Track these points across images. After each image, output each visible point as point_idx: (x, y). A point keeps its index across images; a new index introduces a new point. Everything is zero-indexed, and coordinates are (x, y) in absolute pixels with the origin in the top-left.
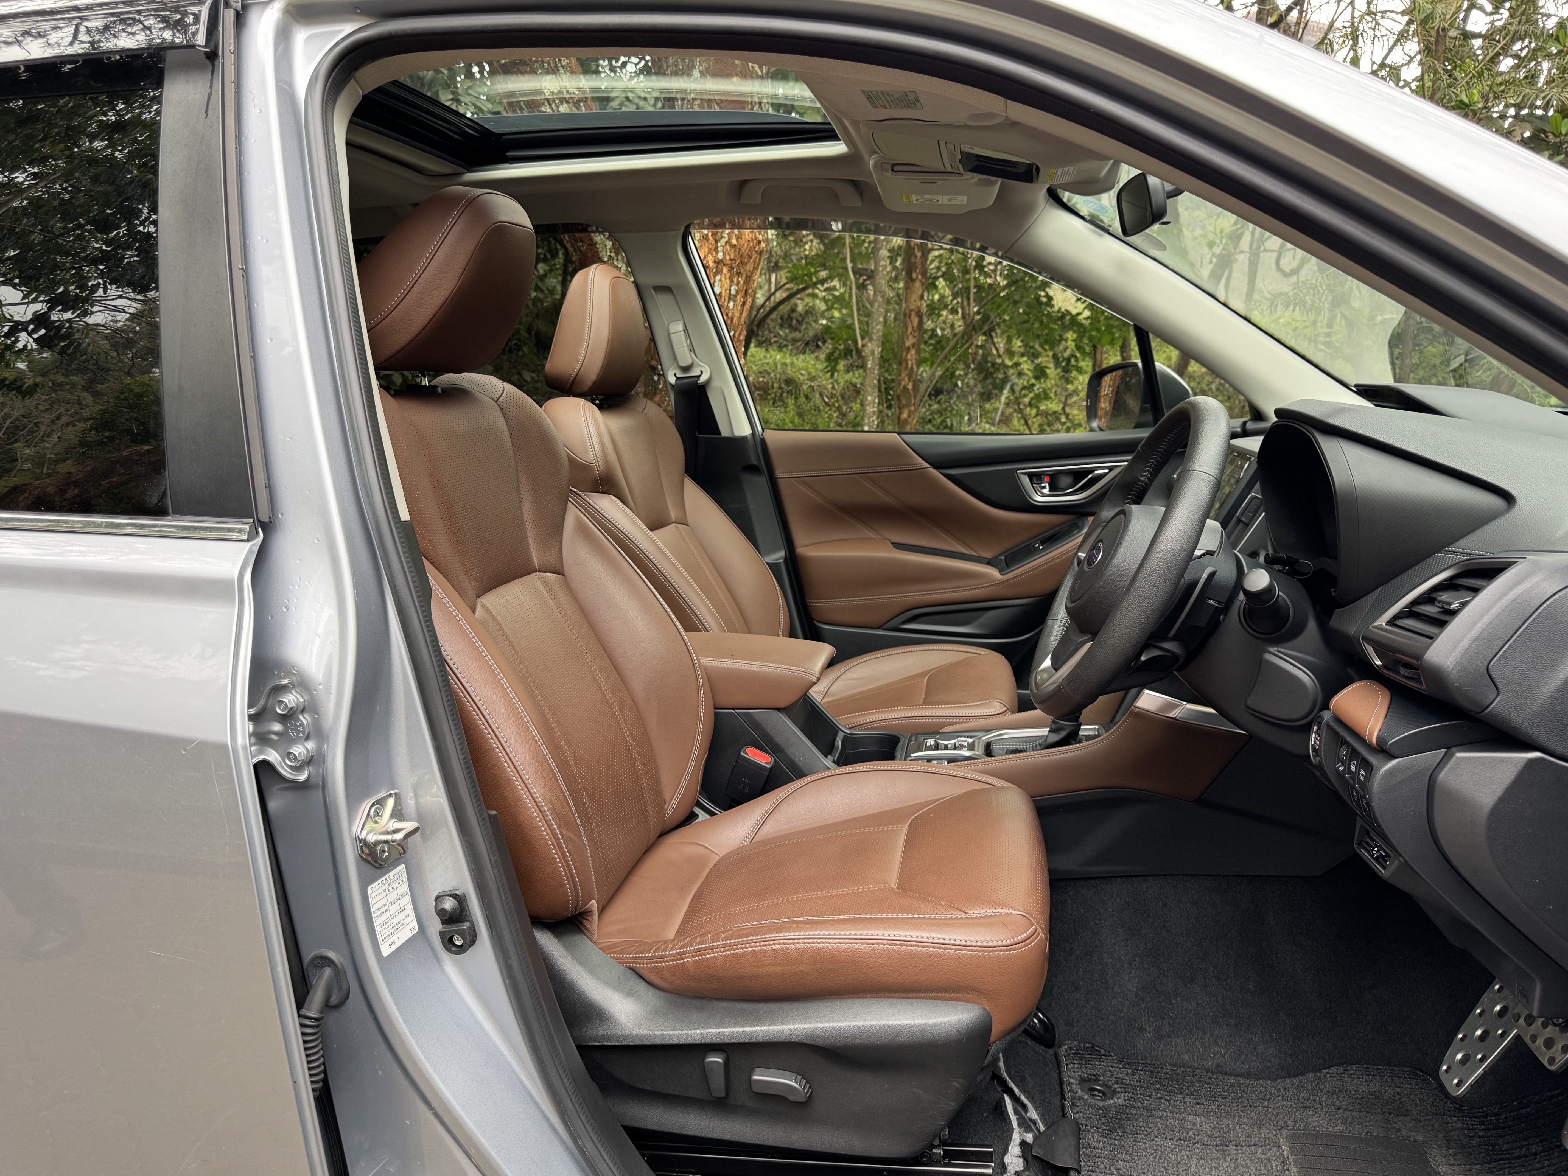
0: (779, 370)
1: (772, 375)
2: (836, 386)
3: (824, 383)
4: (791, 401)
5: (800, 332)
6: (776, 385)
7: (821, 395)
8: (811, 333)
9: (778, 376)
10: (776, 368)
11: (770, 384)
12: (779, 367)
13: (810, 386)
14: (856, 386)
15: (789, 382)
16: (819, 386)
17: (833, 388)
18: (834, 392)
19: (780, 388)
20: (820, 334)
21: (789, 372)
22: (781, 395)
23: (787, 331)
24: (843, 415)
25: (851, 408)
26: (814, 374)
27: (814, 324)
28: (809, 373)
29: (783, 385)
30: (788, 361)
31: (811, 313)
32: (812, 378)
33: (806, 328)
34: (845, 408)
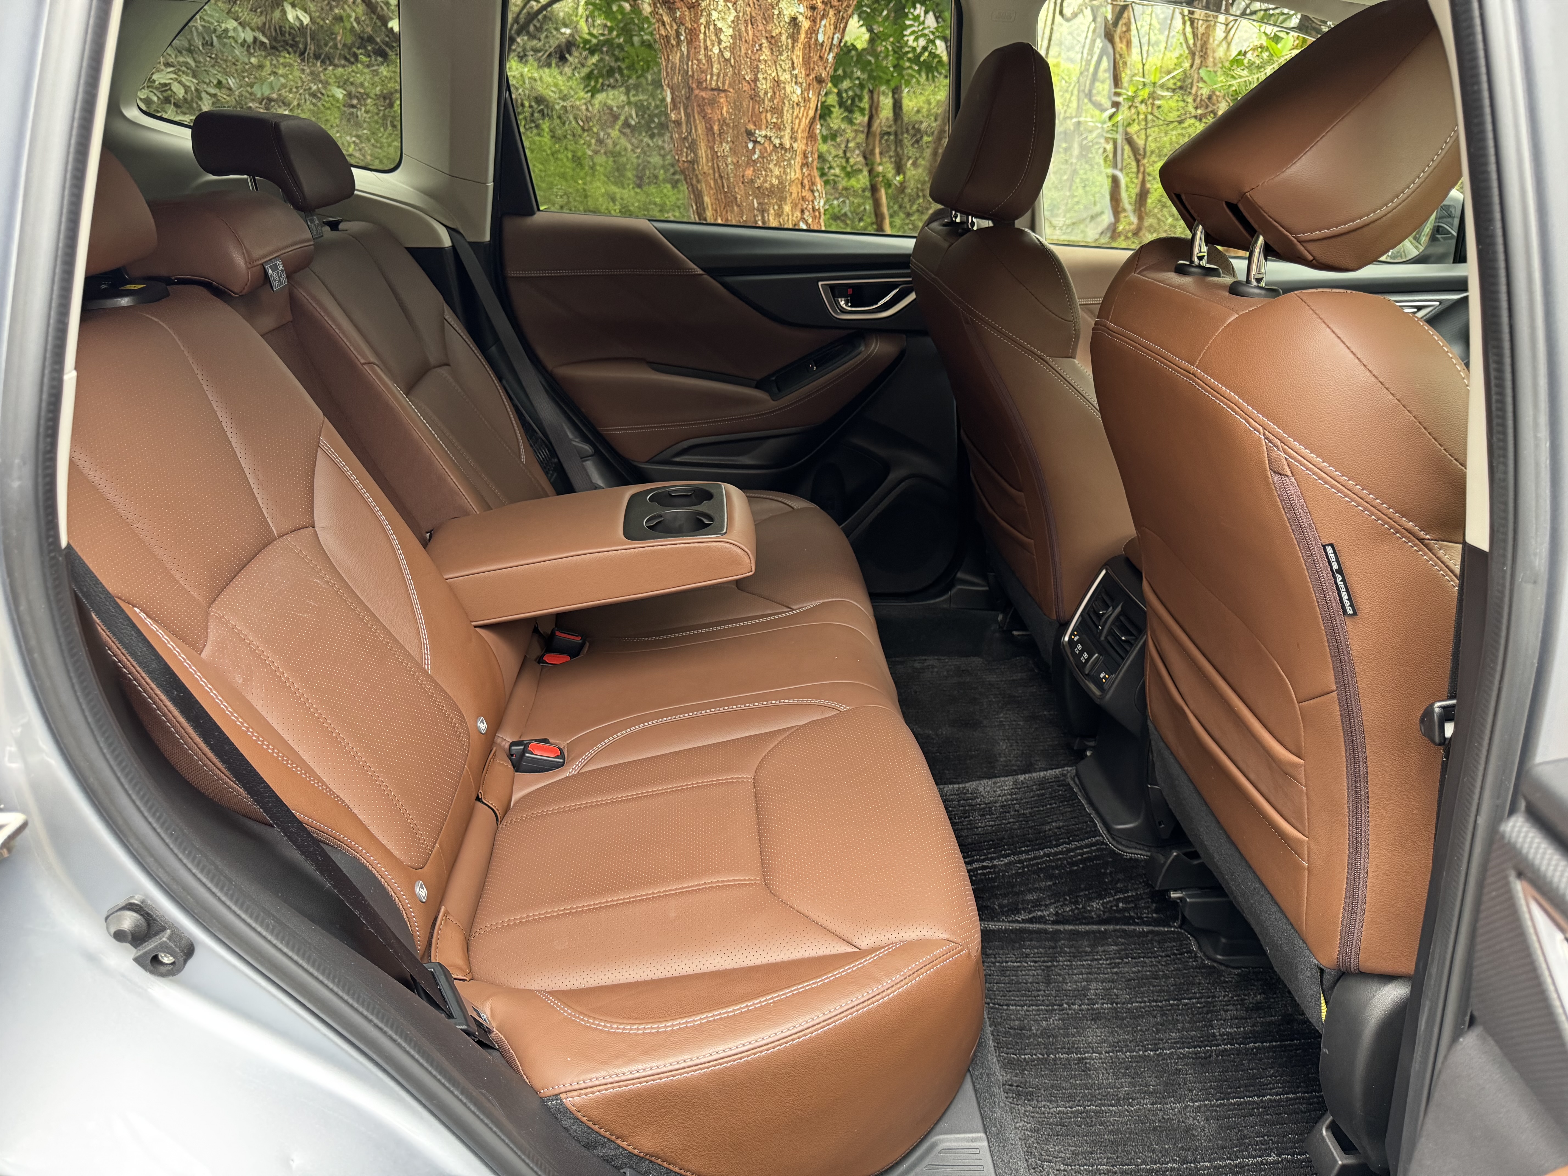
0: (527, 85)
1: (520, 91)
2: (590, 108)
3: (578, 103)
4: (546, 125)
5: (540, 40)
6: (527, 104)
7: (576, 119)
8: (554, 43)
9: (527, 92)
10: (524, 82)
11: (519, 101)
12: (527, 82)
13: (563, 106)
14: (611, 110)
15: (540, 100)
16: (572, 106)
17: (587, 109)
18: (589, 114)
19: (531, 106)
20: (563, 45)
21: (540, 89)
22: (532, 115)
23: (526, 38)
24: (600, 142)
25: (609, 135)
26: (566, 92)
27: (555, 33)
28: (561, 91)
29: (533, 104)
30: (536, 75)
31: (550, 19)
32: (564, 98)
33: (547, 37)
34: (602, 134)
